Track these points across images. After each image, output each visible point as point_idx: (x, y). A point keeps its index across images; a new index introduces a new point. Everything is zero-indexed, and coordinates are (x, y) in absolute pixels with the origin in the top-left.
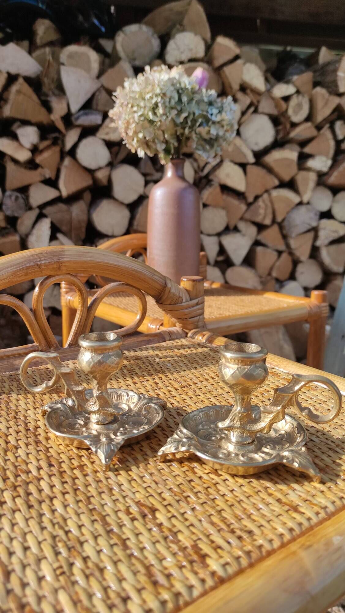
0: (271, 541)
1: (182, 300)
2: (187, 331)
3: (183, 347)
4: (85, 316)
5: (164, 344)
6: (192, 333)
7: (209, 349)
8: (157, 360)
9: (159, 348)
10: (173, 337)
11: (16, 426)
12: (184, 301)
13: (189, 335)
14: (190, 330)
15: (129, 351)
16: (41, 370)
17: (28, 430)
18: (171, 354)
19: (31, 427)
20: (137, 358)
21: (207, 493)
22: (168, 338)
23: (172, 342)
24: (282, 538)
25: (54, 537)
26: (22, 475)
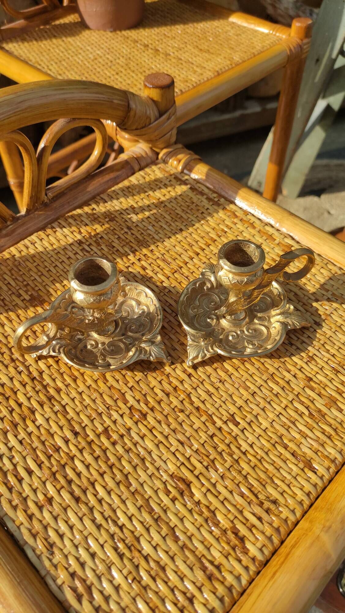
0: (293, 511)
1: (150, 120)
2: (157, 150)
3: (156, 185)
4: (36, 172)
5: (133, 180)
6: (164, 155)
7: (189, 186)
8: (134, 218)
9: (129, 191)
10: (143, 164)
11: (18, 375)
12: (152, 120)
13: (160, 156)
14: (162, 149)
15: (97, 203)
16: (8, 261)
17: (33, 379)
18: (147, 202)
19: (35, 374)
20: (110, 217)
21: (230, 452)
22: (136, 167)
23: (141, 173)
24: (302, 505)
25: (112, 536)
26: (54, 455)
